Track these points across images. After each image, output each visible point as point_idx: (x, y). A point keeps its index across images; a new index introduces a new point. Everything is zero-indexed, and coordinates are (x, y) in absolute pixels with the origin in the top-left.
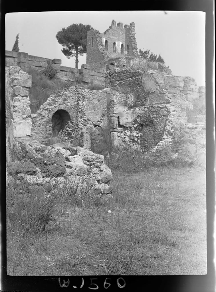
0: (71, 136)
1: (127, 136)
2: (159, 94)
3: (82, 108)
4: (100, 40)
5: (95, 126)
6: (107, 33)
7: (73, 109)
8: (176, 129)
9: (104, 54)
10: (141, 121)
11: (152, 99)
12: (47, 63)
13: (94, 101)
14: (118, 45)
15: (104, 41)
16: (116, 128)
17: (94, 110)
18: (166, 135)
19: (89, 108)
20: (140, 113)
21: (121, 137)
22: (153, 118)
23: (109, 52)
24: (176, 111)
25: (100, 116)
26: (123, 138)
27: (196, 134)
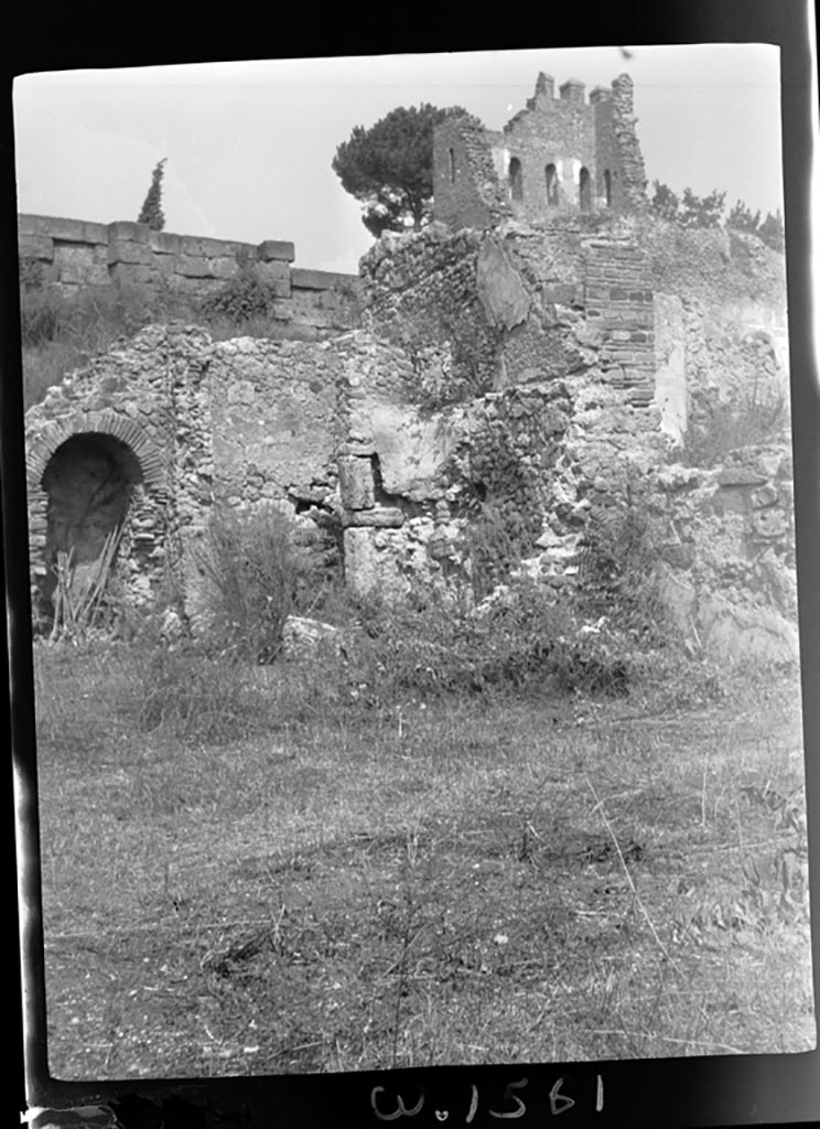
0: (151, 555)
1: (421, 543)
2: (542, 332)
3: (193, 422)
4: (483, 159)
5: (302, 505)
6: (517, 126)
7: (152, 429)
8: (602, 497)
9: (498, 212)
10: (474, 467)
11: (516, 357)
12: (237, 261)
13: (292, 390)
14: (564, 175)
15: (502, 160)
16: (365, 508)
17: (290, 433)
18: (551, 530)
19: (262, 423)
20: (467, 431)
21: (390, 551)
22: (517, 450)
23: (527, 207)
24: (602, 407)
25: (325, 455)
26: (404, 552)
27: (692, 519)
